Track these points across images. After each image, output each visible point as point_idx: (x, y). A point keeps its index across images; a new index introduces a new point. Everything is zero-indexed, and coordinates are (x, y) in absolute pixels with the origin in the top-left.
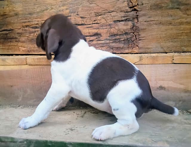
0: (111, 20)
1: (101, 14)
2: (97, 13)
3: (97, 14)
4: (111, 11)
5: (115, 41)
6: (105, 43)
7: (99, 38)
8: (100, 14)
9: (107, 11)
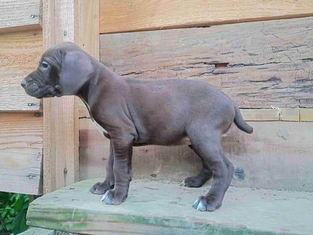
0: (298, 58)
1: (282, 49)
2: (276, 48)
3: (276, 50)
4: (298, 45)
5: (304, 90)
6: (287, 93)
7: (277, 84)
8: (280, 49)
9: (291, 45)
